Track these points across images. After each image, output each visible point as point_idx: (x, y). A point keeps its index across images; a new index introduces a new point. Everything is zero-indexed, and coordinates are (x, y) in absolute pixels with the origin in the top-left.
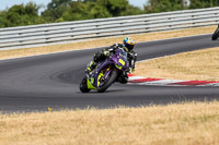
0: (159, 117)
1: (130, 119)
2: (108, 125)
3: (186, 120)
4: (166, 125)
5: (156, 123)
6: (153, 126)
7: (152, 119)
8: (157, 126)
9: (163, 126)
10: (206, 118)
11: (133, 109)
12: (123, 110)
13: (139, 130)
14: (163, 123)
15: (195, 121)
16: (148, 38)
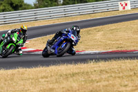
0: (44, 74)
1: (26, 76)
2: (12, 79)
3: (61, 76)
4: (49, 79)
5: (42, 78)
6: (40, 80)
7: (40, 75)
8: (43, 80)
9: (47, 80)
10: (73, 75)
11: (28, 69)
12: (21, 70)
13: (32, 83)
14: (47, 78)
15: (67, 77)
16: (37, 24)
